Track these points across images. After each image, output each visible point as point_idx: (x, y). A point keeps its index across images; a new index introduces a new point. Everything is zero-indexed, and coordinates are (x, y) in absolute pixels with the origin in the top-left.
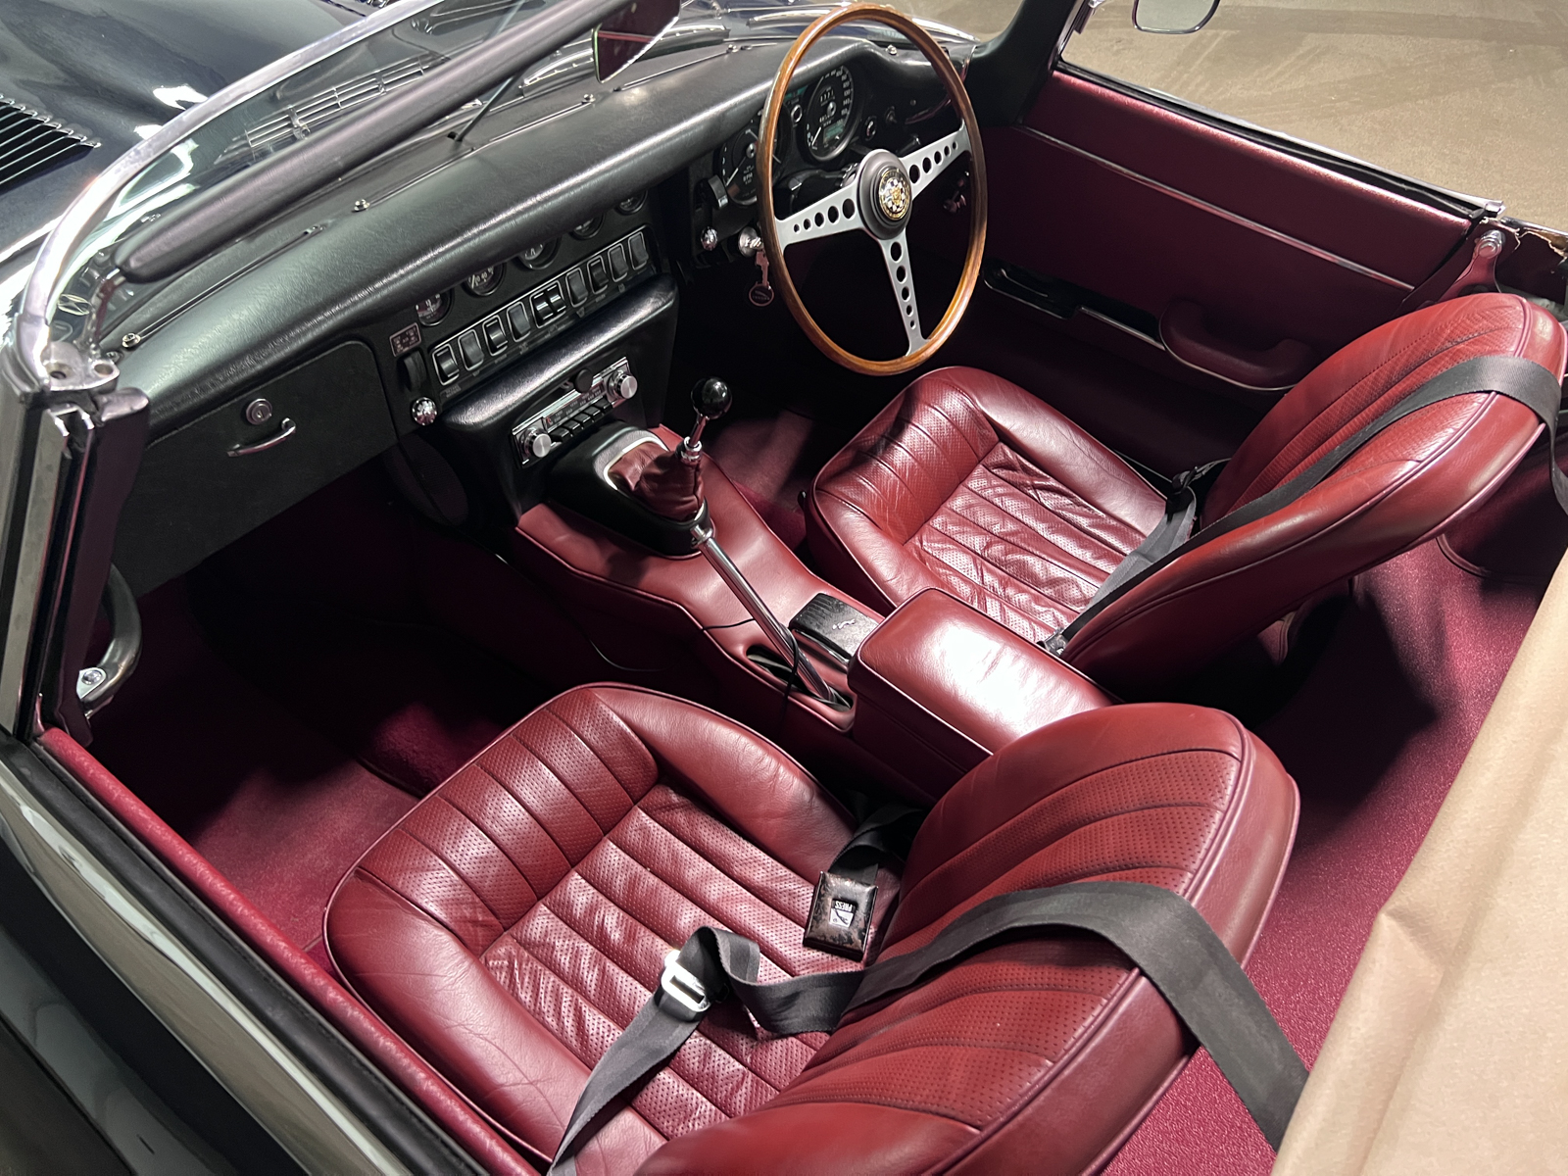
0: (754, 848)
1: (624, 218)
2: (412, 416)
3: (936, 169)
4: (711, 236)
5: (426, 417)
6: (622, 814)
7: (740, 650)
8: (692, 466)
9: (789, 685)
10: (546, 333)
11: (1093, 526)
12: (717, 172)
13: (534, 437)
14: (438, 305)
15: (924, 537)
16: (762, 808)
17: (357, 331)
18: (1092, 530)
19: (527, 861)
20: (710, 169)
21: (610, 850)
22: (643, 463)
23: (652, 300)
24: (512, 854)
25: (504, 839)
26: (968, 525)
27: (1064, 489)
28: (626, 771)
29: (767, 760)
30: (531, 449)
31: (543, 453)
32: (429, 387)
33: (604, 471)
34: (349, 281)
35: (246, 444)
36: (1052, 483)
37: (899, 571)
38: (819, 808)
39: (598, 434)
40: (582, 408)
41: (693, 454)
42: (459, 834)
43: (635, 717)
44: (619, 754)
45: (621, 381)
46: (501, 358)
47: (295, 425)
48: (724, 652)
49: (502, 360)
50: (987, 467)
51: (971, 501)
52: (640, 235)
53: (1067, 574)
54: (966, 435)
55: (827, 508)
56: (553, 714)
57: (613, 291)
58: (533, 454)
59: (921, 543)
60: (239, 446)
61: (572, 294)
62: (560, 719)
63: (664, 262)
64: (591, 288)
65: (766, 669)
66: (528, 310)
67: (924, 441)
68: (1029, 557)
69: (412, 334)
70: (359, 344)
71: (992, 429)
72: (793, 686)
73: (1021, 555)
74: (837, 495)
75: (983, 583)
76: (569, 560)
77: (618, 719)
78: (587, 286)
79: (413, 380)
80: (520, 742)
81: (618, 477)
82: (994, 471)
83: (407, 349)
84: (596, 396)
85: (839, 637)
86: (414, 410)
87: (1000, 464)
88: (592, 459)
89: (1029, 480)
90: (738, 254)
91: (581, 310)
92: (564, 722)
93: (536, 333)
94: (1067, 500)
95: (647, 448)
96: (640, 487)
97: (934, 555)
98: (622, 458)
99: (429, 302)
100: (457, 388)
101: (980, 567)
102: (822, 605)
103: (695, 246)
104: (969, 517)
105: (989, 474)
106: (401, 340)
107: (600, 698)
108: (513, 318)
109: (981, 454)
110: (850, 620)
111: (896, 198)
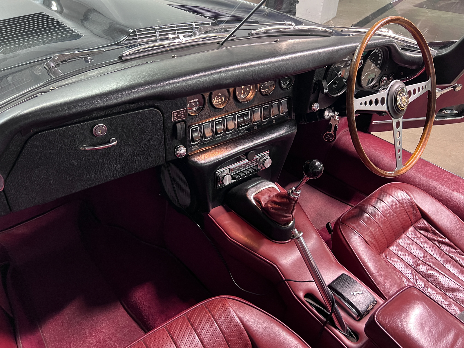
1: (282, 91)
2: (174, 152)
3: (418, 94)
4: (316, 107)
5: (181, 155)
7: (301, 295)
8: (294, 200)
10: (240, 132)
12: (325, 78)
13: (225, 176)
14: (198, 108)
15: (387, 254)
17: (157, 104)
20: (323, 76)
22: (269, 196)
23: (286, 128)
26: (408, 253)
27: (455, 246)
30: (222, 181)
31: (227, 183)
32: (186, 141)
33: (251, 195)
36: (446, 240)
37: (379, 270)
39: (251, 180)
40: (247, 168)
44: (235, 339)
45: (265, 160)
46: (219, 139)
47: (116, 142)
48: (293, 294)
49: (219, 140)
50: (415, 228)
51: (408, 242)
52: (286, 100)
53: (459, 287)
54: (408, 212)
55: (345, 232)
56: (207, 309)
57: (270, 121)
58: (223, 183)
59: (386, 257)
60: (86, 145)
61: (254, 118)
62: (210, 312)
63: (293, 114)
64: (262, 118)
65: (314, 308)
66: (235, 120)
67: (390, 211)
68: (438, 274)
69: (183, 113)
70: (157, 111)
71: (419, 212)
72: (328, 321)
73: (435, 273)
74: (351, 227)
75: (416, 283)
76: (228, 233)
77: (238, 319)
78: (261, 116)
79: (178, 135)
80: (188, 320)
81: (257, 199)
82: (419, 230)
83: (179, 120)
84: (253, 164)
85: (354, 299)
86: (176, 150)
87: (422, 228)
88: (247, 190)
89: (436, 237)
90: (324, 117)
91: (256, 126)
92: (211, 314)
93: (235, 131)
94: (454, 250)
95: (271, 190)
96: (267, 206)
97: (392, 264)
98: (259, 192)
99: (194, 105)
100: (197, 147)
101: (414, 274)
102: (344, 280)
103: (309, 109)
104: (408, 249)
105: (416, 231)
106: (177, 114)
107: (230, 305)
108: (228, 122)
109: (413, 222)
110: (360, 291)
111: (403, 101)
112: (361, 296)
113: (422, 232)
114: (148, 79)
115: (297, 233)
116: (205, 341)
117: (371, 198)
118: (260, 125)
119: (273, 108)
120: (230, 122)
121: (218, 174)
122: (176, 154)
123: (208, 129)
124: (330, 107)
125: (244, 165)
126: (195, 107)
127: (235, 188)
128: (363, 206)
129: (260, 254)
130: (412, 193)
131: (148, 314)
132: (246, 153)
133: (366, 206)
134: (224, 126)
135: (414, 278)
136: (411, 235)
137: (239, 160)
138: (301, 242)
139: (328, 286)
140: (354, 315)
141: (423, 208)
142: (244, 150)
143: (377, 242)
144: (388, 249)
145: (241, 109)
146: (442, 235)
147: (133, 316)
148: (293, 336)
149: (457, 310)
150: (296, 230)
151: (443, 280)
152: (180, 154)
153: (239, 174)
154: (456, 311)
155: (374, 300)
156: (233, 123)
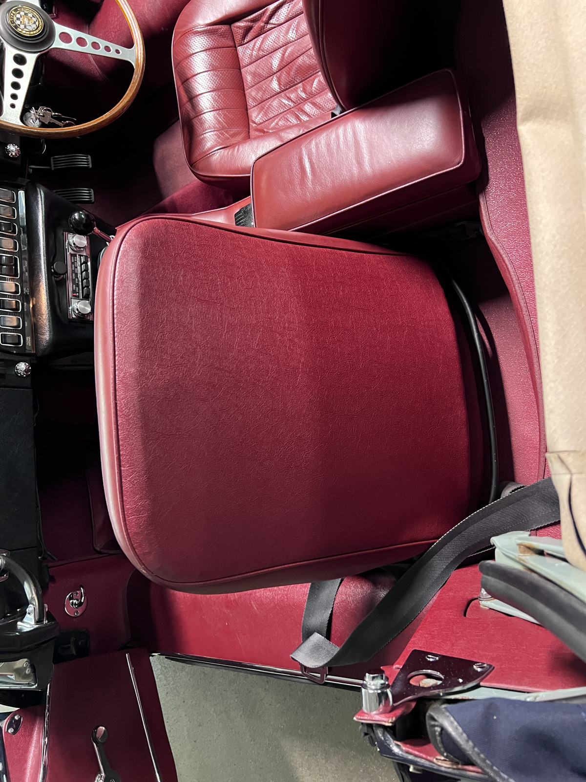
10: (24, 275)
13: (78, 309)
36: (272, 7)
61: (8, 249)
64: (11, 235)
66: (4, 279)
71: (221, 26)
78: (9, 237)
82: (245, 41)
91: (22, 247)
100: (28, 338)
105: (245, 46)
108: (5, 290)
109: (231, 43)
113: (249, 38)
120: (5, 287)
121: (74, 316)
122: (25, 376)
123: (7, 321)
125: (74, 276)
134: (10, 297)
136: (247, 59)
137: (63, 283)
141: (217, 17)
144: (249, 111)
146: (261, 11)
152: (27, 370)
153: (84, 286)
156: (8, 282)
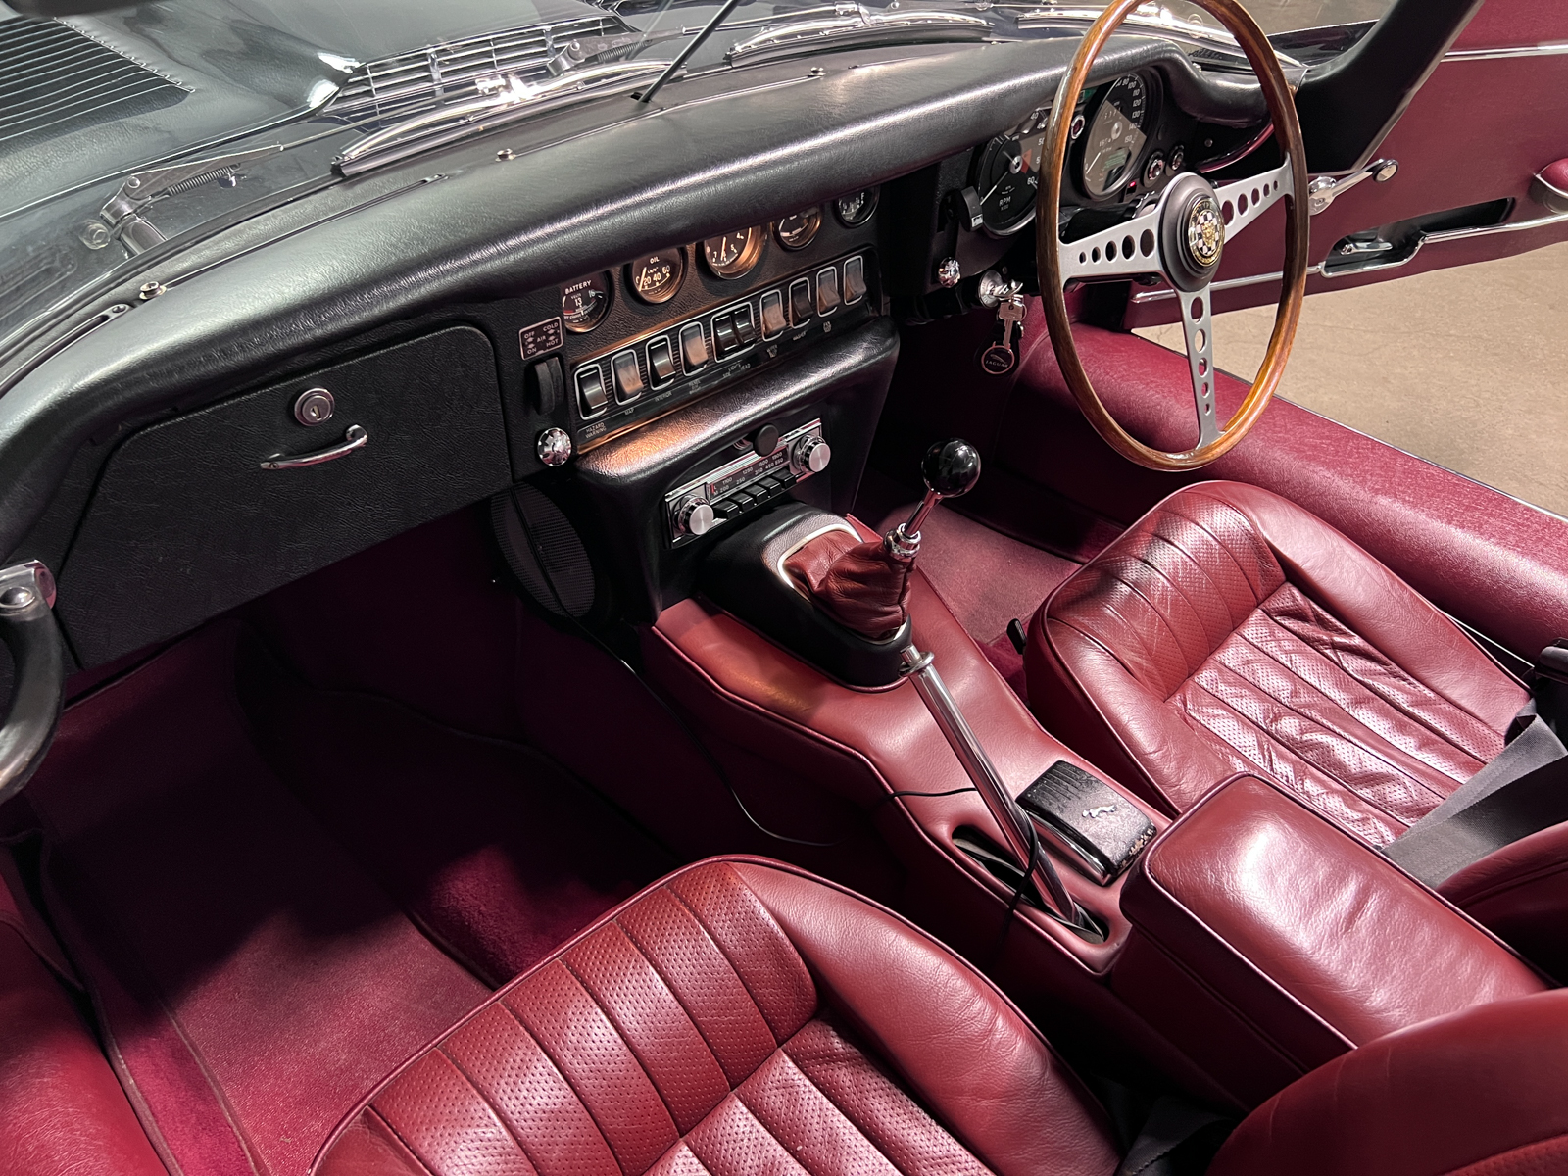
0: (951, 1140)
1: (844, 233)
2: (536, 451)
3: (1253, 211)
4: (951, 272)
5: (556, 457)
6: (760, 1059)
7: (944, 831)
8: (903, 564)
9: (1018, 894)
10: (726, 371)
11: (1415, 704)
12: (972, 182)
13: (692, 508)
14: (591, 307)
15: (1188, 696)
16: (970, 1079)
17: (472, 312)
18: (1415, 711)
19: (617, 1123)
20: (964, 178)
21: (738, 1116)
22: (831, 557)
23: (865, 345)
24: (596, 1107)
25: (587, 1085)
26: (1247, 688)
27: (1380, 655)
28: (771, 995)
29: (979, 1004)
30: (687, 523)
31: (700, 529)
32: (568, 414)
33: (777, 560)
34: (470, 232)
35: (290, 454)
36: (1357, 641)
37: (1164, 742)
38: (1054, 1093)
39: (772, 515)
40: (756, 479)
41: (909, 546)
42: (523, 1069)
43: (791, 914)
44: (765, 969)
45: (811, 448)
46: (664, 395)
47: (365, 437)
48: (920, 830)
49: (666, 399)
50: (1268, 613)
51: (1248, 655)
52: (859, 259)
53: (1390, 770)
54: (1244, 568)
55: (1062, 644)
56: (677, 895)
57: (816, 329)
58: (689, 530)
59: (1185, 705)
60: (278, 454)
61: (765, 322)
62: (686, 905)
63: (885, 300)
64: (790, 318)
65: (980, 863)
66: (708, 334)
67: (1190, 570)
68: (1334, 739)
69: (551, 332)
70: (475, 333)
71: (1277, 564)
72: (1022, 895)
73: (1323, 736)
74: (1077, 627)
75: (1272, 770)
76: (718, 676)
77: (767, 916)
78: (786, 316)
79: (545, 398)
80: (627, 933)
81: (796, 571)
82: (1278, 619)
83: (541, 352)
84: (775, 465)
85: (1092, 830)
86: (540, 443)
87: (1286, 611)
88: (763, 546)
89: (1327, 635)
90: (977, 300)
91: (773, 347)
92: (691, 910)
93: (712, 368)
94: (1378, 668)
95: (835, 538)
96: (827, 586)
97: (1203, 722)
98: (802, 548)
99: (579, 301)
100: (601, 427)
101: (1266, 747)
102: (1062, 778)
103: (929, 280)
104: (1248, 678)
105: (1271, 622)
106: (535, 337)
107: (743, 878)
108: (687, 343)
109: (1261, 595)
110: (1108, 806)
111: (1209, 237)
112: (1112, 818)
113: (1286, 623)
114: (441, 242)
115: (917, 655)
116: (679, 984)
117: (1135, 537)
118: (786, 342)
119: (823, 286)
120: (692, 340)
121: (672, 505)
122: (541, 456)
123: (628, 371)
124: (995, 269)
125: (749, 470)
126: (583, 305)
127: (727, 541)
128: (1112, 561)
129: (818, 728)
130: (1253, 510)
131: (500, 938)
132: (751, 434)
133: (1121, 561)
134: (677, 356)
135: (1264, 756)
136: (1255, 635)
137: (731, 455)
138: (929, 681)
139: (1017, 801)
140: (1096, 874)
141: (1287, 551)
142: (745, 427)
143: (1156, 665)
144: (1190, 682)
145: (724, 299)
146: (1343, 627)
147: (454, 950)
148: (928, 947)
149: (1385, 835)
150: (913, 648)
151: (1346, 753)
152: (554, 456)
153: (735, 498)
154: (1382, 837)
155: (1149, 827)
156: (704, 344)
